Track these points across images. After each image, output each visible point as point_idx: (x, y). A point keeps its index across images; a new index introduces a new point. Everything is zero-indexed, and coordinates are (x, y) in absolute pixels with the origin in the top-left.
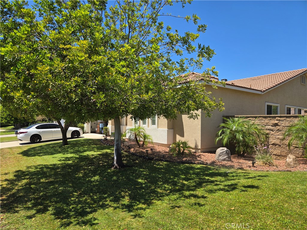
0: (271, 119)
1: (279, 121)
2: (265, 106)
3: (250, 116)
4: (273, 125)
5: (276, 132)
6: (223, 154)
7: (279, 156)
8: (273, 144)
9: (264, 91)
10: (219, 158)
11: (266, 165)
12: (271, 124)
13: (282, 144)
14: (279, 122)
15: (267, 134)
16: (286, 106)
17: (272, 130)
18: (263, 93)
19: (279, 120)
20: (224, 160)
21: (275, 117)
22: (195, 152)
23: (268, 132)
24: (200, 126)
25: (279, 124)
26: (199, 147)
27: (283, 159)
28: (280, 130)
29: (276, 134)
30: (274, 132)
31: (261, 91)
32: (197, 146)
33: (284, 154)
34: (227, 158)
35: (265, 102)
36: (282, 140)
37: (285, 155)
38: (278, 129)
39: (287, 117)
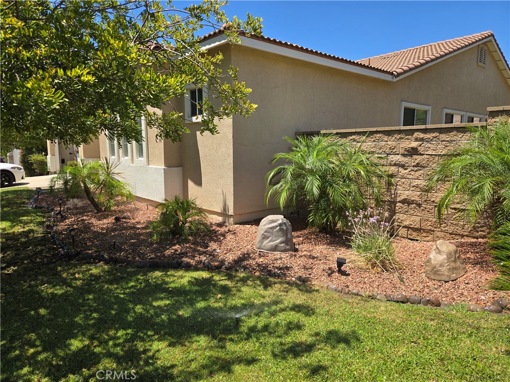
0: (402, 138)
1: (420, 143)
2: (400, 110)
3: (353, 130)
4: (406, 153)
5: (412, 170)
6: (272, 233)
7: (415, 230)
8: (404, 201)
9: (399, 74)
10: (262, 242)
11: (373, 268)
12: (402, 151)
13: (425, 201)
14: (420, 145)
15: (392, 176)
16: (445, 109)
17: (403, 166)
18: (395, 80)
19: (422, 140)
20: (275, 249)
21: (412, 132)
22: (220, 225)
23: (393, 169)
24: (230, 160)
25: (421, 149)
26: (231, 212)
27: (425, 239)
28: (421, 167)
29: (411, 177)
30: (406, 171)
31: (392, 74)
32: (227, 208)
33: (427, 226)
34: (281, 243)
35: (402, 101)
36: (426, 191)
37: (430, 228)
38: (418, 164)
39: (441, 131)
